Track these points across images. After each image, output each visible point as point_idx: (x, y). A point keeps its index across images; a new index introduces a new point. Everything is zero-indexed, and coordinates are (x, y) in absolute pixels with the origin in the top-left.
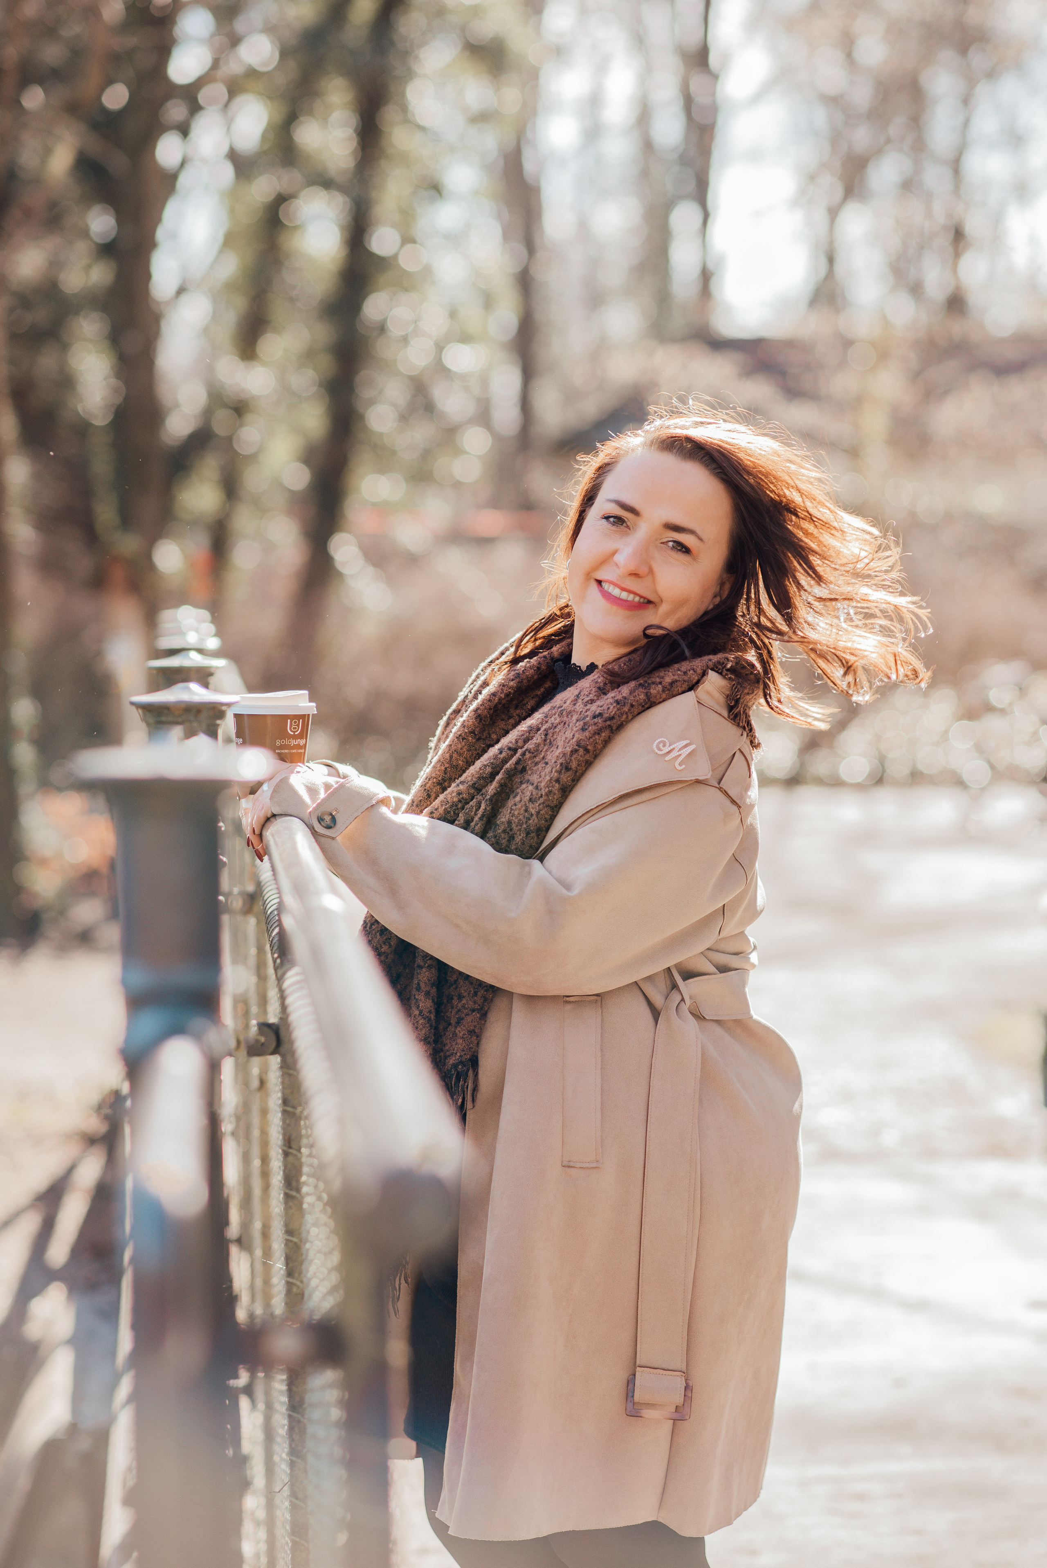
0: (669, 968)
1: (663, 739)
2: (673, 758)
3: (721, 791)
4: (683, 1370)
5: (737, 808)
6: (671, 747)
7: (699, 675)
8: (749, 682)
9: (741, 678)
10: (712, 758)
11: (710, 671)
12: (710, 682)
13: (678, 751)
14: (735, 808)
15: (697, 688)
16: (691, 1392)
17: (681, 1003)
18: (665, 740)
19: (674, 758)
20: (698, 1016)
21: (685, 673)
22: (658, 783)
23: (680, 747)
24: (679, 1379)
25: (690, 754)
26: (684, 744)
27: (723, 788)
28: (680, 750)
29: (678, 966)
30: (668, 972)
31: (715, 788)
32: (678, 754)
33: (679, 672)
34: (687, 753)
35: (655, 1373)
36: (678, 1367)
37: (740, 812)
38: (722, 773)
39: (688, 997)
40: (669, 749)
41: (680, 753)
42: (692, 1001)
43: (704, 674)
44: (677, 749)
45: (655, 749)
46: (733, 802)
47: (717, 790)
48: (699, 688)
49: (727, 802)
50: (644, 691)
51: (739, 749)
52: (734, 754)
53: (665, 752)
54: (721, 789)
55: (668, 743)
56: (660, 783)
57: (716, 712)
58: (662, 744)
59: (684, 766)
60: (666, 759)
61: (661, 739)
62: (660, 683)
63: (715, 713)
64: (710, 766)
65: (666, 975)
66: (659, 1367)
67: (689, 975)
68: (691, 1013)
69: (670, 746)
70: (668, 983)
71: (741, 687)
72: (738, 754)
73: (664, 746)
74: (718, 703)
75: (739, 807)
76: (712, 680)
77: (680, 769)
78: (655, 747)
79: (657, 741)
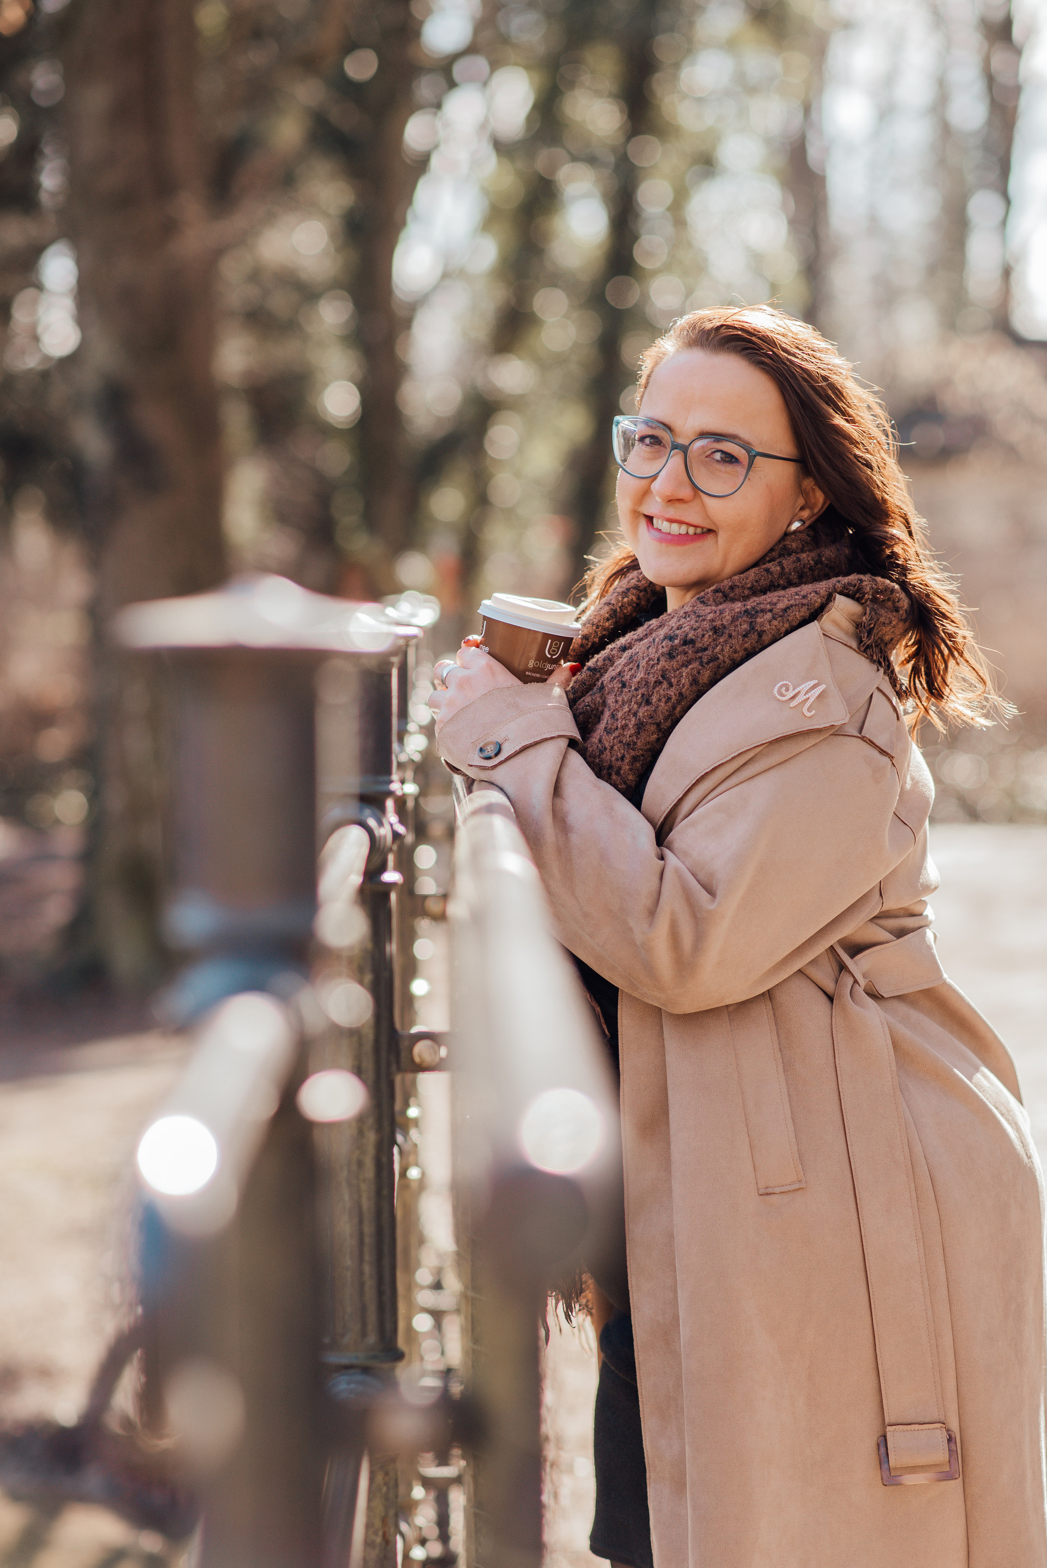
0: (832, 946)
1: (785, 682)
2: (799, 704)
3: (865, 741)
4: (942, 1421)
5: (889, 760)
6: (796, 691)
7: (824, 597)
8: (886, 610)
9: (876, 604)
10: (848, 702)
11: (838, 596)
12: (838, 608)
13: (805, 695)
14: (886, 760)
15: (821, 618)
16: (954, 1445)
17: (854, 988)
18: (787, 682)
19: (801, 703)
20: (875, 996)
21: (804, 597)
22: (785, 735)
23: (806, 689)
24: (938, 1432)
25: (819, 696)
26: (811, 685)
27: (866, 737)
28: (807, 693)
29: (841, 942)
30: (831, 951)
31: (857, 739)
32: (805, 697)
33: (797, 597)
34: (816, 695)
35: (909, 1430)
36: (935, 1417)
37: (893, 764)
38: (861, 720)
39: (861, 976)
40: (794, 693)
41: (807, 696)
42: (867, 980)
43: (830, 598)
44: (803, 693)
45: (777, 695)
46: (883, 752)
47: (859, 740)
48: (824, 617)
49: (875, 753)
50: (748, 620)
51: (878, 688)
52: (871, 696)
53: (790, 697)
54: (865, 739)
55: (791, 686)
56: (787, 735)
57: (846, 645)
58: (784, 688)
59: (814, 712)
60: (791, 706)
61: (782, 683)
62: (771, 611)
63: (845, 647)
64: (846, 708)
65: (830, 955)
66: (914, 1422)
67: (856, 949)
68: (866, 993)
69: (794, 690)
70: (834, 964)
71: (875, 614)
72: (878, 697)
73: (787, 690)
74: (847, 633)
75: (891, 757)
76: (839, 607)
77: (809, 716)
78: (776, 692)
79: (778, 686)
